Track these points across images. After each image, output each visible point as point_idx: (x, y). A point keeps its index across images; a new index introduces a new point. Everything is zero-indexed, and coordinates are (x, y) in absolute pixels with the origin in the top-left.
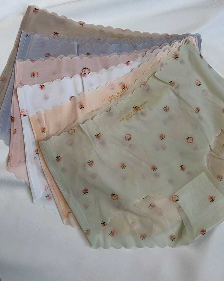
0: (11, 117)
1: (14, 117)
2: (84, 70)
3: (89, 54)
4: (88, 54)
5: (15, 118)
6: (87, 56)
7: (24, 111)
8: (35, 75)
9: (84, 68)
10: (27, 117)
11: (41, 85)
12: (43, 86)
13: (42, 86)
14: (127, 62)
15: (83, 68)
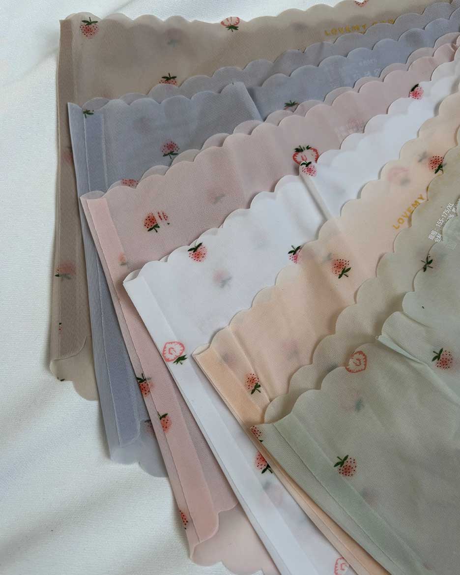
0: (138, 379)
1: (146, 376)
2: (300, 154)
3: (293, 104)
4: (291, 105)
5: (149, 379)
6: (288, 111)
7: (173, 345)
8: (159, 221)
9: (299, 150)
10: (187, 362)
11: (192, 246)
12: (199, 249)
13: (195, 249)
14: (413, 90)
15: (293, 152)
